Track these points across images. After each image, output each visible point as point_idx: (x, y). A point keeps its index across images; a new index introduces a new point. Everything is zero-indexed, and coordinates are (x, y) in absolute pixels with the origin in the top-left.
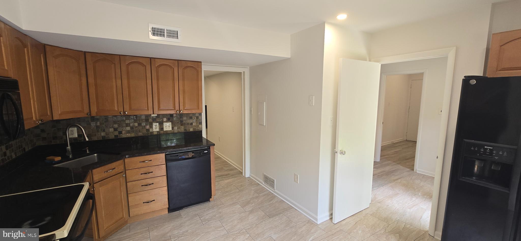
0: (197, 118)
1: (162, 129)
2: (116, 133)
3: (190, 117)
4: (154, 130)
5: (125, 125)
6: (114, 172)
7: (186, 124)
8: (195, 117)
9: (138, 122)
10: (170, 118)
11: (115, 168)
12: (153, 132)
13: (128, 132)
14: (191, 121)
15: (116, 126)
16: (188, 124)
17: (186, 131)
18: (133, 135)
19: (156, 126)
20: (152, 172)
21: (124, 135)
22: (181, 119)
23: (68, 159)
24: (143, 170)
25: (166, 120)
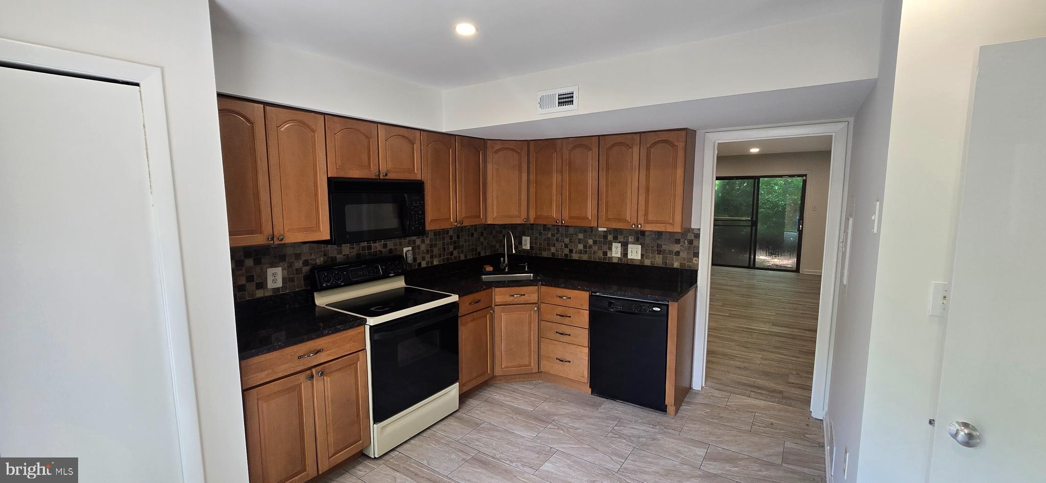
0: (691, 242)
1: (625, 253)
2: (566, 251)
3: (675, 239)
4: (614, 255)
5: (577, 241)
6: (522, 299)
7: (667, 251)
8: (686, 241)
9: (594, 239)
10: (639, 236)
11: (524, 295)
12: (612, 258)
13: (580, 252)
14: (677, 248)
15: (567, 240)
16: (671, 252)
17: (666, 265)
18: (585, 257)
19: (617, 247)
20: (570, 317)
21: (575, 256)
22: (659, 242)
23: (502, 272)
24: (560, 310)
25: (633, 240)
